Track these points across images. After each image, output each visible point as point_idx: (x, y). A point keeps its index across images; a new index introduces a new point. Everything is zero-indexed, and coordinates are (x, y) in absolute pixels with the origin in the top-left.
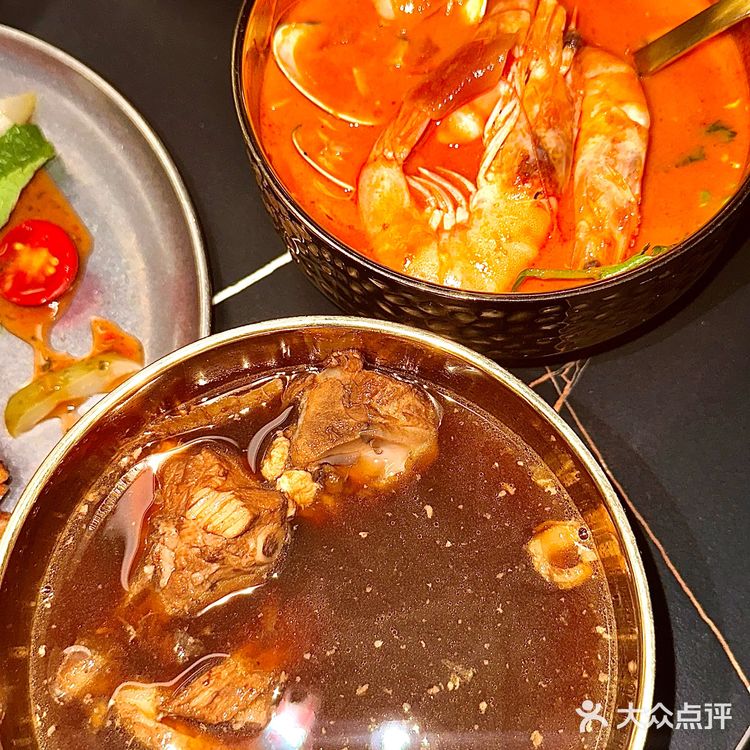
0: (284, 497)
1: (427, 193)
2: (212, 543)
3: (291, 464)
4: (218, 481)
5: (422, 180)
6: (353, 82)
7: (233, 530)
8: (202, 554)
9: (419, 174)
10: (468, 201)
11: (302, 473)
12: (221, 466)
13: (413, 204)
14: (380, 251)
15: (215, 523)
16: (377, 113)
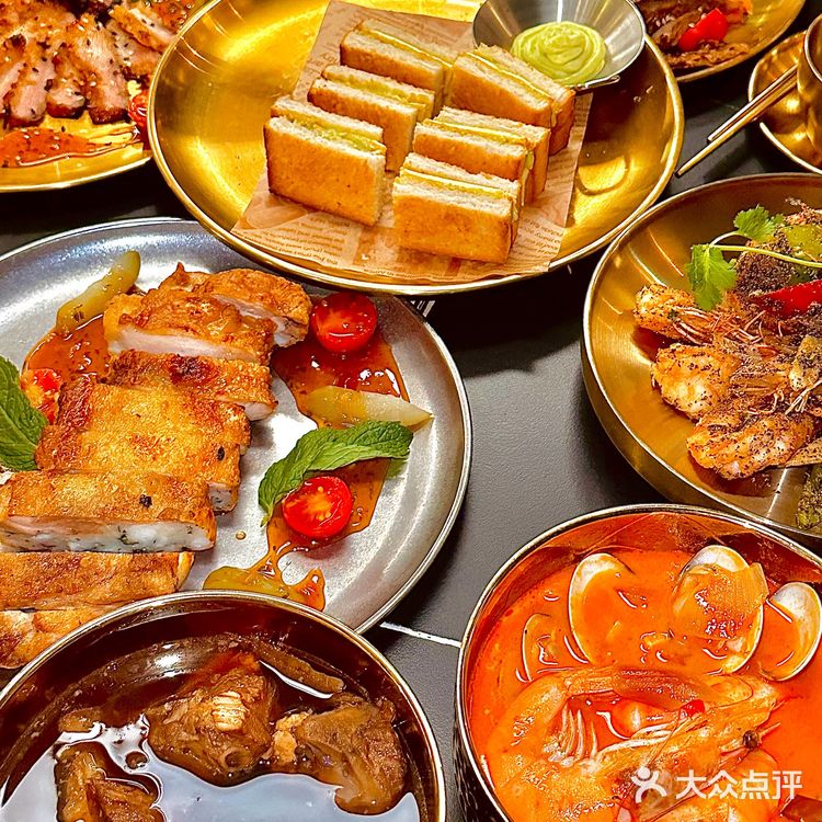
0: (269, 742)
1: (564, 728)
2: (208, 722)
3: (294, 731)
4: (249, 699)
5: (571, 718)
6: (609, 628)
7: (224, 726)
8: (196, 723)
9: (574, 714)
10: (582, 759)
11: (294, 740)
12: (259, 693)
13: (550, 725)
14: (499, 729)
15: (220, 713)
16: (600, 658)
